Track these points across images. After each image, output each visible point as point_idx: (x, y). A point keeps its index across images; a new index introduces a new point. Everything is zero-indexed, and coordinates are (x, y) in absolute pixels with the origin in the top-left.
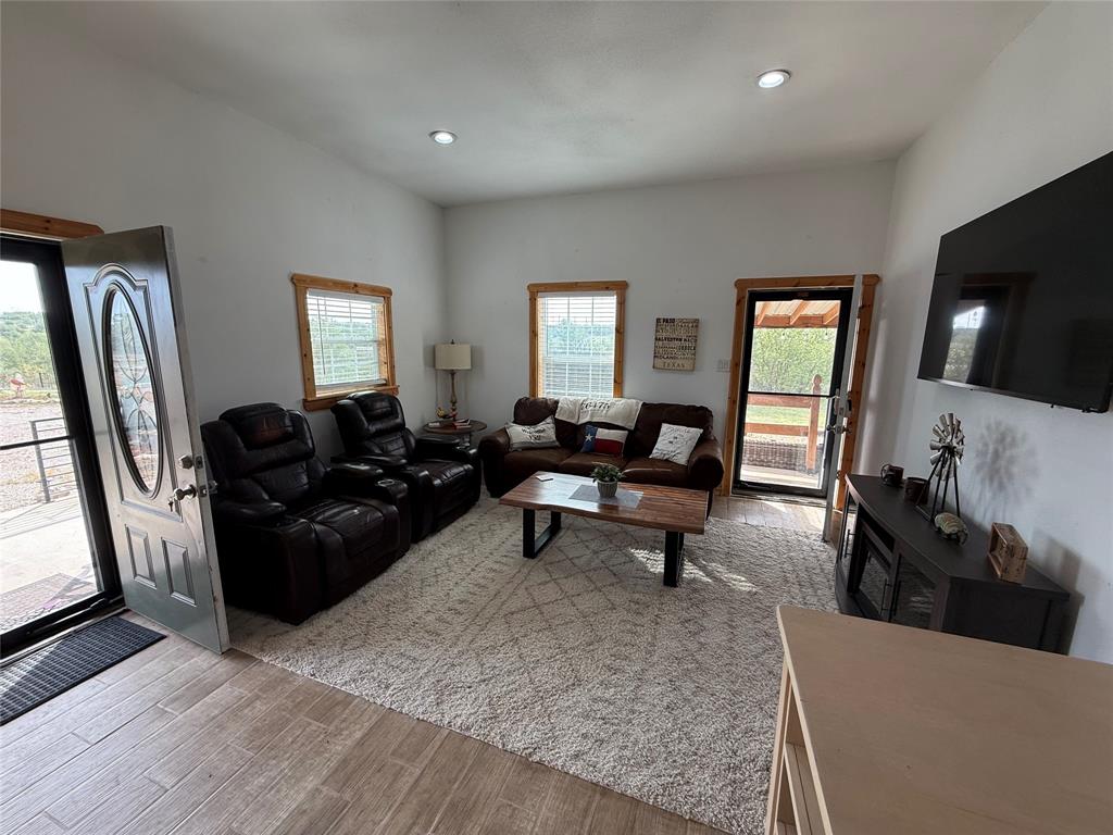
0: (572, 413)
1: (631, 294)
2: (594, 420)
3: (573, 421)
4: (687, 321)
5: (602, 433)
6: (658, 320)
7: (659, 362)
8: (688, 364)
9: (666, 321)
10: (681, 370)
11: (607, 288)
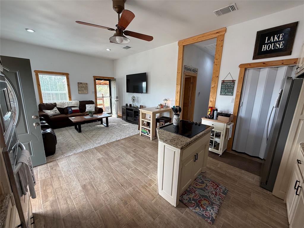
0: (61, 105)
1: (70, 76)
2: (69, 106)
3: (62, 107)
4: (85, 83)
5: (73, 109)
6: (78, 83)
7: (80, 92)
8: (86, 92)
9: (80, 83)
10: (85, 93)
11: (63, 74)
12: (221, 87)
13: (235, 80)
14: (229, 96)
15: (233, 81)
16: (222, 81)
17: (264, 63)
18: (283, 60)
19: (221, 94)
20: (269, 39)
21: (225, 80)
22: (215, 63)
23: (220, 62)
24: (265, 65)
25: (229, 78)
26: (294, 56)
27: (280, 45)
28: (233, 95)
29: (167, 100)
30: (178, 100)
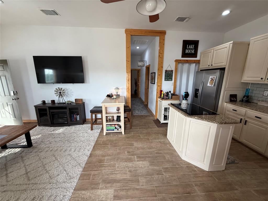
12: (165, 75)
13: (173, 70)
14: (170, 81)
15: (172, 71)
16: (165, 70)
17: (187, 60)
18: (194, 60)
19: (165, 80)
20: (188, 47)
21: (167, 70)
22: (160, 57)
23: (163, 56)
24: (187, 62)
25: (169, 69)
26: (198, 58)
27: (193, 51)
28: (172, 81)
29: (119, 89)
30: (130, 88)
